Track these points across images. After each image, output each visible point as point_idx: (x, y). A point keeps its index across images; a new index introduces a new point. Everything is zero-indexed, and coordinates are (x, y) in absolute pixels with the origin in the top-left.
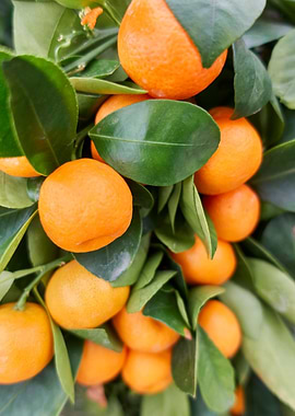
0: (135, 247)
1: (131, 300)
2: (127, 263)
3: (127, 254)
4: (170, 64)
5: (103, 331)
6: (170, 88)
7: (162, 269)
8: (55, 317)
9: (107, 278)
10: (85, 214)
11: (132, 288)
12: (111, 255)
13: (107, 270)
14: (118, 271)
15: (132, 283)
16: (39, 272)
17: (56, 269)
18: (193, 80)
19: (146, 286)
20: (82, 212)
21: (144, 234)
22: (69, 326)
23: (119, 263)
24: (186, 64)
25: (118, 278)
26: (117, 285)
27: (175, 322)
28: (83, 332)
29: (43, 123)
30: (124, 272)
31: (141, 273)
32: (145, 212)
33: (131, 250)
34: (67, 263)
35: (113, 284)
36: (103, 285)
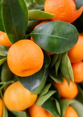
0: (42, 78)
1: (38, 101)
2: (38, 84)
3: (39, 81)
4: (64, 7)
5: (25, 113)
6: (63, 17)
7: (51, 89)
8: (6, 104)
9: (29, 89)
10: (25, 57)
11: (39, 96)
12: (32, 80)
13: (30, 86)
14: (34, 87)
15: (39, 93)
16: (4, 84)
17: (11, 84)
18: (72, 14)
19: (45, 95)
20: (24, 56)
21: (45, 75)
22: (11, 109)
23: (35, 84)
24: (70, 7)
25: (34, 90)
26: (33, 93)
27: (55, 113)
28: (16, 112)
29: (15, 22)
30: (36, 88)
31: (43, 90)
32: (47, 66)
33: (40, 79)
34: (15, 82)
35: (31, 92)
36: (27, 92)
